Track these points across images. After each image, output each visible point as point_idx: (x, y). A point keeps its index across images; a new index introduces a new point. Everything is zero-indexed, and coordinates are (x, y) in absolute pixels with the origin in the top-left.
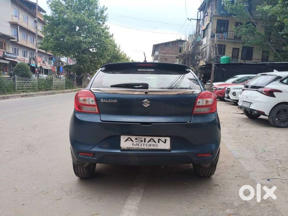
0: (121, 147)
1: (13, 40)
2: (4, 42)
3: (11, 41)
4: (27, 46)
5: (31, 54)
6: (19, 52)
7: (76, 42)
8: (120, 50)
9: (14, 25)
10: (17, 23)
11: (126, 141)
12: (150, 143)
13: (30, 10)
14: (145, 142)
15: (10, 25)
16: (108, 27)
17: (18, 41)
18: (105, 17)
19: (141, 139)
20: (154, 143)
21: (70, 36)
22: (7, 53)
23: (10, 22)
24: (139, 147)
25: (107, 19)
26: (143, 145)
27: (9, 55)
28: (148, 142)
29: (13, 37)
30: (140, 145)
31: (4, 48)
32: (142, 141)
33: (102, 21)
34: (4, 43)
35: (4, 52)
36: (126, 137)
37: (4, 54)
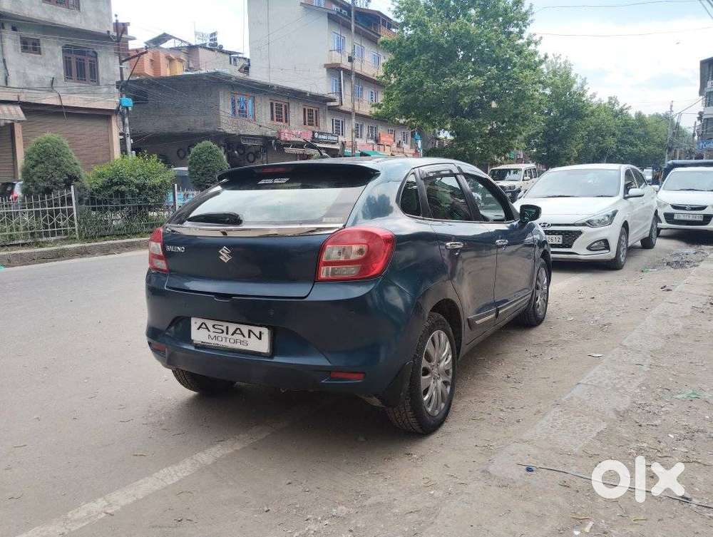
0: (193, 341)
1: (332, 104)
2: (314, 110)
3: (329, 107)
4: (362, 113)
5: (372, 130)
6: (346, 129)
7: (447, 91)
8: (585, 91)
9: (334, 69)
10: (340, 64)
11: (198, 329)
12: (236, 336)
13: (368, 30)
14: (227, 333)
15: (327, 70)
16: (536, 38)
17: (342, 105)
18: (526, 13)
19: (222, 328)
20: (240, 337)
21: (435, 79)
22: (322, 134)
23: (326, 65)
24: (220, 343)
25: (530, 18)
26: (224, 340)
27: (324, 137)
28: (233, 334)
29: (332, 96)
30: (220, 339)
31: (314, 123)
32: (223, 332)
33: (517, 25)
34: (316, 111)
35: (314, 133)
36: (200, 321)
37: (313, 137)
